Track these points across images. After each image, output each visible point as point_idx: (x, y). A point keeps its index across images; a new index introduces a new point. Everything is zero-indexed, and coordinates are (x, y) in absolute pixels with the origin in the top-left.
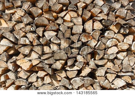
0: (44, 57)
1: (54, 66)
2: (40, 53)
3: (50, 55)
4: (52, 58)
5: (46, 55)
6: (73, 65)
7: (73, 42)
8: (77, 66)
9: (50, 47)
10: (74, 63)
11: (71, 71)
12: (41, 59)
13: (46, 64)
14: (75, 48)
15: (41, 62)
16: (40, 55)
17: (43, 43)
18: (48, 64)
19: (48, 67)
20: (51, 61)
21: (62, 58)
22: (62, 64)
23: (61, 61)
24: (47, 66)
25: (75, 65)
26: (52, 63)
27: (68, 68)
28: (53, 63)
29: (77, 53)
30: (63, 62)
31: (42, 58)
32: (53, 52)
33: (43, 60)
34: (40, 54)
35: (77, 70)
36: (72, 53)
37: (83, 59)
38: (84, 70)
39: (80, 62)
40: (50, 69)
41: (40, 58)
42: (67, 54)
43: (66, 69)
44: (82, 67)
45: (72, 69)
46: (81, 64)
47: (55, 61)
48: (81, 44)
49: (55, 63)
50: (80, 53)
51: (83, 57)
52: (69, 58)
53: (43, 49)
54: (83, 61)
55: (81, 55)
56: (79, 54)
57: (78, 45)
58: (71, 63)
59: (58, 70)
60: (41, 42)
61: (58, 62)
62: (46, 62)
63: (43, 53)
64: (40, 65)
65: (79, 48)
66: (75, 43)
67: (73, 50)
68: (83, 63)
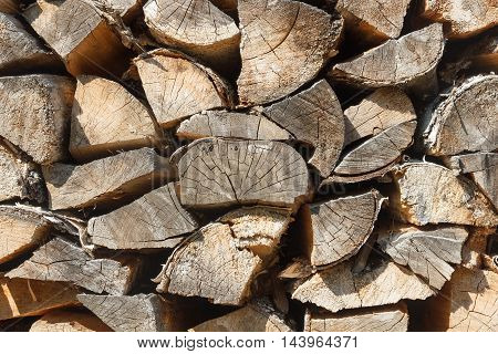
0: (77, 185)
1: (181, 275)
2: (40, 145)
3: (142, 165)
4: (162, 195)
5: (99, 163)
6: (368, 260)
7: (356, 40)
8: (406, 269)
9: (135, 88)
10: (374, 236)
11: (344, 313)
12: (46, 205)
13: (102, 252)
14: (390, 94)
15: (48, 234)
16: (37, 167)
17: (63, 47)
18: (124, 256)
19: (121, 285)
20: (148, 225)
21: (255, 196)
22: (255, 251)
23: (248, 225)
24: (116, 276)
25: (388, 258)
26: (160, 238)
27: (312, 291)
28: (170, 244)
29: (406, 140)
30: (274, 227)
31: (61, 197)
32: (169, 139)
33: (72, 211)
34: (39, 158)
35: (404, 304)
36: (352, 143)
37: (459, 193)
38: (466, 302)
39: (430, 227)
40: (145, 303)
41: (36, 194)
42: (305, 150)
43: (301, 293)
44: (448, 271)
45: (351, 301)
46: (439, 249)
47: (186, 224)
48: (437, 49)
49: (187, 238)
50: (433, 137)
51: (466, 179)
52: (322, 192)
53: (70, 110)
54: (461, 217)
55: (439, 160)
56: (417, 151)
57: (409, 60)
58: (343, 235)
59: (225, 310)
60: (41, 42)
61: (215, 230)
62: (102, 231)
63: (72, 151)
64: (42, 267)
65: (420, 96)
66: (382, 39)
67: (365, 115)
68: (464, 234)
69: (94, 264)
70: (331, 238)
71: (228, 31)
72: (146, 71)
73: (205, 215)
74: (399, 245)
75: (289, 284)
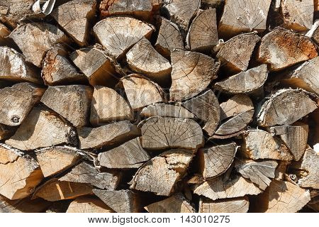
0: (93, 137)
1: (142, 181)
2: (76, 118)
3: (125, 128)
4: (134, 142)
5: (104, 128)
6: (230, 175)
7: (226, 71)
8: (248, 180)
9: (121, 92)
10: (233, 164)
12: (78, 146)
13: (104, 169)
14: (241, 97)
15: (79, 160)
16: (74, 128)
17: (88, 72)
18: (115, 171)
19: (113, 185)
20: (127, 157)
21: (177, 144)
22: (177, 170)
23: (174, 158)
24: (111, 181)
25: (240, 175)
26: (132, 164)
27: (203, 190)
28: (136, 166)
29: (249, 119)
30: (186, 159)
31: (86, 143)
32: (137, 117)
33: (90, 150)
34: (76, 124)
35: (247, 197)
36: (224, 119)
37: (274, 144)
38: (277, 197)
39: (260, 160)
40: (125, 194)
41: (74, 141)
42: (202, 125)
44: (268, 182)
45: (222, 195)
46: (264, 171)
47: (145, 158)
48: (264, 76)
49: (145, 164)
50: (262, 118)
51: (277, 138)
52: (209, 142)
53: (91, 101)
54: (274, 156)
55: (264, 129)
56: (254, 124)
57: (251, 82)
58: (219, 163)
59: (162, 198)
60: (78, 70)
61: (158, 160)
62: (104, 159)
63: (91, 121)
64: (76, 176)
65: (256, 98)
67: (230, 107)
68: (276, 164)
69: (100, 175)
70: (213, 165)
71: (166, 66)
72: (127, 84)
73: (153, 153)
74: (245, 169)
75: (193, 186)
